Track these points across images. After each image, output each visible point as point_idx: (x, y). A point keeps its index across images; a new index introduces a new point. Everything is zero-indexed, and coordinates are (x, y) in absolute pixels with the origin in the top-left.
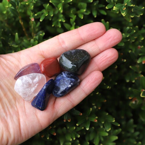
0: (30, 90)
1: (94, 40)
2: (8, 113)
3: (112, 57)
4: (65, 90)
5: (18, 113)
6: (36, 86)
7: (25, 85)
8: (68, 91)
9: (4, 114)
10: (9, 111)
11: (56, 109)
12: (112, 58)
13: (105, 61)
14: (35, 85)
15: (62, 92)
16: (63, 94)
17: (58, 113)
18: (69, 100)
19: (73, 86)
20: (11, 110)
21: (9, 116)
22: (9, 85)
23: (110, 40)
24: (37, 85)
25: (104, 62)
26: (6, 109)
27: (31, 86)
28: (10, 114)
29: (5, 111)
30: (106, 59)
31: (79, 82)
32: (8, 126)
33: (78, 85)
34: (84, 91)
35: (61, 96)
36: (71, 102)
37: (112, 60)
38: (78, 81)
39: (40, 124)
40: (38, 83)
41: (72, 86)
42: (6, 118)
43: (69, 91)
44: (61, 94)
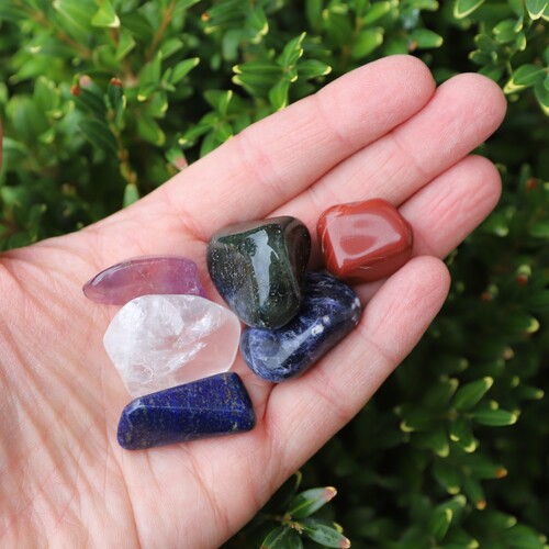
0: (166, 361)
1: (391, 132)
2: (81, 487)
3: (476, 190)
4: (299, 349)
5: (122, 478)
6: (193, 352)
7: (150, 335)
8: (311, 350)
9: (66, 494)
10: (83, 476)
11: (274, 441)
12: (478, 196)
13: (449, 212)
14: (192, 346)
15: (291, 357)
16: (296, 366)
17: (287, 456)
18: (322, 395)
19: (332, 327)
20: (90, 473)
21: (85, 500)
22: (72, 369)
23: (457, 123)
24: (199, 346)
25: (444, 217)
26: (72, 472)
27: (175, 345)
28: (90, 489)
29: (68, 481)
30: (452, 205)
31: (357, 308)
32: (87, 539)
33: (354, 322)
34: (377, 346)
35: (286, 376)
36: (331, 401)
37: (479, 202)
38: (353, 306)
39: (220, 514)
40: (204, 340)
41: (328, 331)
42: (74, 506)
43: (321, 352)
44: (286, 367)
